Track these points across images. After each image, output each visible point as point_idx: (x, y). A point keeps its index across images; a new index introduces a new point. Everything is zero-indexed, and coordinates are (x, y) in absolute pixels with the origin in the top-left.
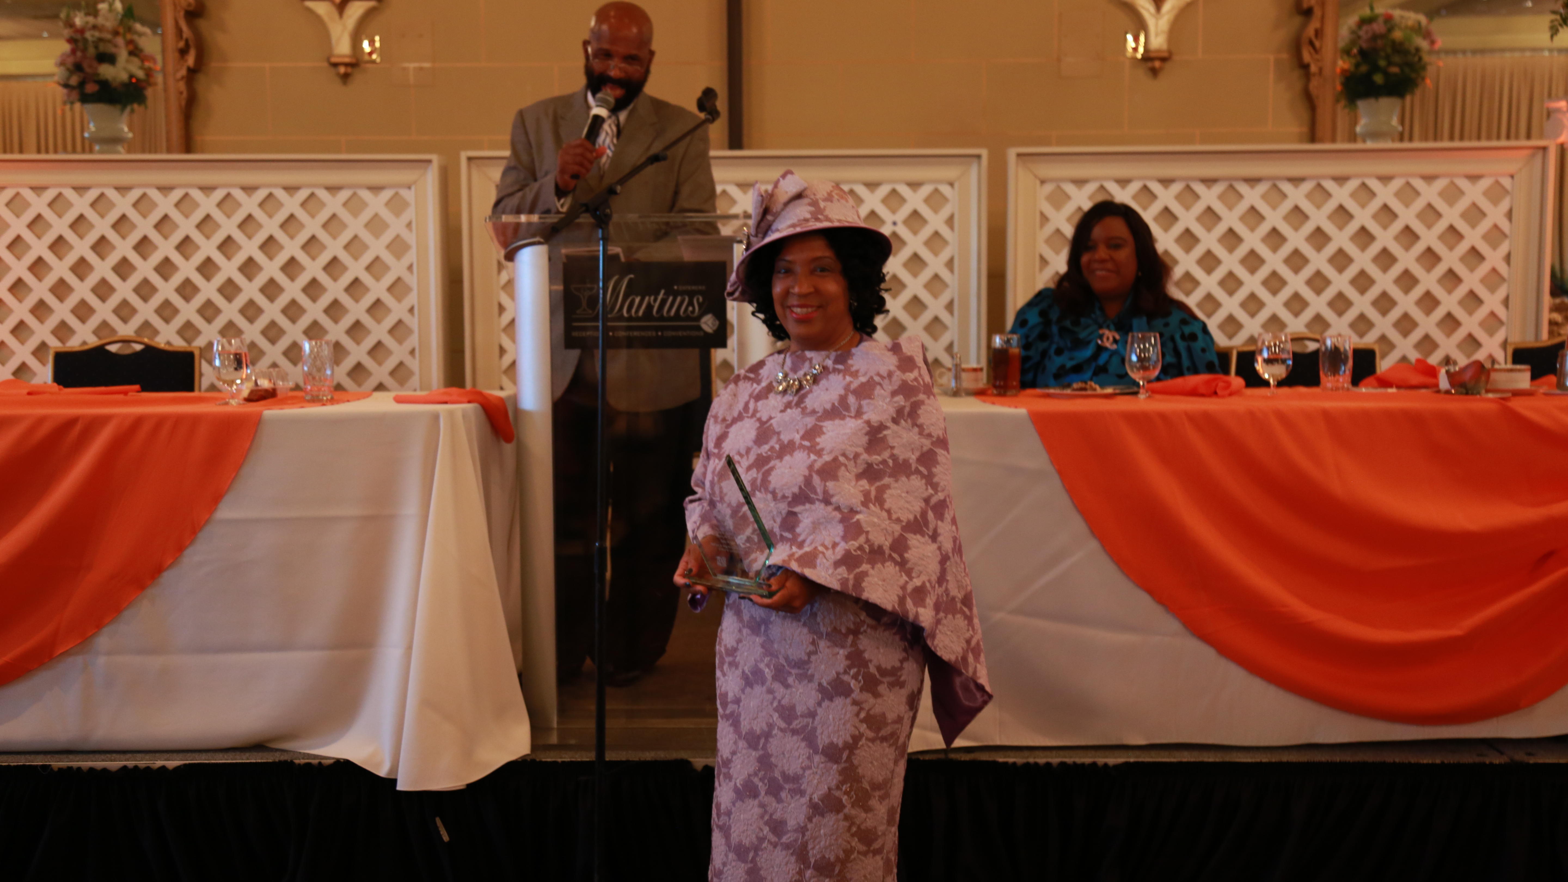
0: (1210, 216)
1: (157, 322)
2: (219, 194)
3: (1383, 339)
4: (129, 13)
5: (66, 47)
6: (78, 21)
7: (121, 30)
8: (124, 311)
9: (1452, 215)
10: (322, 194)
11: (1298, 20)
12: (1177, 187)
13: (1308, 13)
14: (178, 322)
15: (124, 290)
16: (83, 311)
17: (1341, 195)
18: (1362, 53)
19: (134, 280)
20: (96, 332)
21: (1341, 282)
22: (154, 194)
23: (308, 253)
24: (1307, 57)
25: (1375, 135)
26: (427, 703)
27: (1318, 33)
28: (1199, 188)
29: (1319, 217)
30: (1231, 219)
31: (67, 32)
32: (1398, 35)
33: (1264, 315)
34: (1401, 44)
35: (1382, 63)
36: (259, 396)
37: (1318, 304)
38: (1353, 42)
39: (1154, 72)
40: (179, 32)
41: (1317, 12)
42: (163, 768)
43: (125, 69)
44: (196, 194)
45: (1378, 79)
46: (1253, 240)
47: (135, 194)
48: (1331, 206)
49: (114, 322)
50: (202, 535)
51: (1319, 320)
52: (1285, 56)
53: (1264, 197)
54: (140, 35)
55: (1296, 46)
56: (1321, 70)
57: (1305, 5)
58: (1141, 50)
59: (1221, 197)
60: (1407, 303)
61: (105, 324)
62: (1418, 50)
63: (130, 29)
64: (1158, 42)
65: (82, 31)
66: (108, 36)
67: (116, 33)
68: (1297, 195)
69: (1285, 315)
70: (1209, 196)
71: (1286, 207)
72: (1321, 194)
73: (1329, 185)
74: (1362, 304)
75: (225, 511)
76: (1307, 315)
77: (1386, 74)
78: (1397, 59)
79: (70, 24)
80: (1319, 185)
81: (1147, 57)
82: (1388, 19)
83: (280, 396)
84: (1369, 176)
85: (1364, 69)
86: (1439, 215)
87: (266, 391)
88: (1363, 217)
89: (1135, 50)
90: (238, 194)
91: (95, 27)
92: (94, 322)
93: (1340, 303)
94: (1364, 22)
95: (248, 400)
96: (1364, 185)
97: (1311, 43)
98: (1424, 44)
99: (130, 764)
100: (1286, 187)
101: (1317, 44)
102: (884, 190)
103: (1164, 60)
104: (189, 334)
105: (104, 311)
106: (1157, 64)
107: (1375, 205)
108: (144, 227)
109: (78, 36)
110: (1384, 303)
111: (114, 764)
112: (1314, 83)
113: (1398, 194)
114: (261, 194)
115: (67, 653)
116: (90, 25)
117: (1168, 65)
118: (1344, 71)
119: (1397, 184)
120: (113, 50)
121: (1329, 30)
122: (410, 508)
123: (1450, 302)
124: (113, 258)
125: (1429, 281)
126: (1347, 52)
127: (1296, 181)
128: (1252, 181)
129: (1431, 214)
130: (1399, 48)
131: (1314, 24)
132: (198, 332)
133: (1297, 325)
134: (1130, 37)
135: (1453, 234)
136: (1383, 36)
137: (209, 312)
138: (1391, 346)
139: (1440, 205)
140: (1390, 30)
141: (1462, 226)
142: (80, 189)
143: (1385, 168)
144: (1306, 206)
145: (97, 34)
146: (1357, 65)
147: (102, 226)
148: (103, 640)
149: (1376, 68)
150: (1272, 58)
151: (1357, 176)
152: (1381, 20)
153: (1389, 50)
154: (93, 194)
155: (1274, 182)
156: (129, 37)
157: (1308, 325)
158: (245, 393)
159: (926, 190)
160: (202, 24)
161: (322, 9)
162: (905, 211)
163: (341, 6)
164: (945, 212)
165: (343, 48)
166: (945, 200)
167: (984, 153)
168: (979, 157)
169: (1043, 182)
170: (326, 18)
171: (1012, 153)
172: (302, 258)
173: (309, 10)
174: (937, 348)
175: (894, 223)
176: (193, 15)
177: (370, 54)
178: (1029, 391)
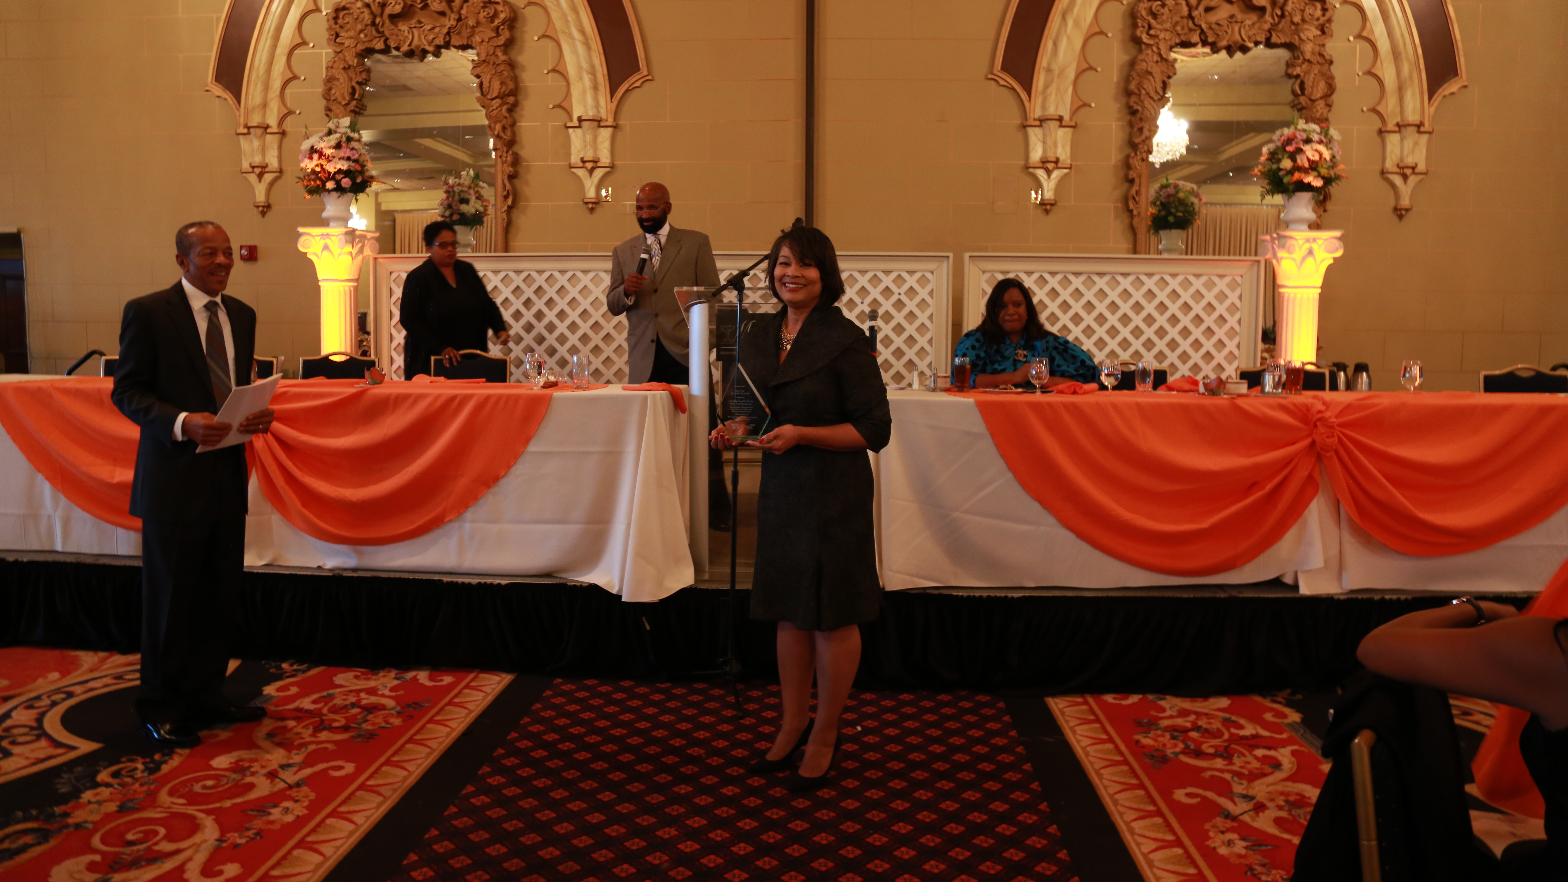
0: (1078, 294)
3: (1172, 365)
4: (477, 177)
5: (444, 196)
6: (451, 181)
7: (473, 186)
9: (1210, 297)
10: (579, 275)
11: (1126, 185)
12: (1059, 277)
13: (1131, 181)
17: (1150, 284)
18: (1162, 203)
21: (1149, 333)
23: (571, 307)
24: (1131, 206)
25: (1169, 251)
26: (639, 555)
27: (1137, 193)
28: (1071, 277)
29: (1138, 296)
30: (1089, 295)
31: (445, 188)
32: (1181, 195)
33: (1107, 350)
34: (1183, 200)
35: (1173, 210)
36: (549, 385)
37: (1137, 345)
38: (1157, 198)
39: (1047, 212)
40: (504, 186)
41: (1137, 181)
42: (499, 584)
43: (474, 207)
45: (1171, 219)
46: (1101, 307)
48: (1144, 289)
50: (520, 460)
51: (1137, 354)
52: (1119, 205)
53: (1107, 283)
54: (482, 188)
55: (1125, 200)
56: (1139, 213)
57: (1130, 177)
58: (1039, 199)
59: (1083, 283)
60: (1185, 345)
62: (1192, 204)
63: (477, 185)
64: (1049, 195)
65: (453, 187)
66: (466, 189)
67: (470, 188)
68: (1126, 283)
69: (1119, 350)
70: (1077, 282)
71: (1120, 289)
72: (1138, 282)
73: (1143, 278)
74: (1161, 345)
75: (532, 447)
76: (1131, 350)
77: (1175, 216)
78: (1181, 208)
79: (446, 183)
80: (1138, 278)
81: (1043, 204)
82: (1176, 186)
83: (560, 385)
84: (1165, 273)
85: (1163, 213)
86: (1203, 296)
87: (553, 382)
88: (1162, 296)
89: (1036, 199)
90: (534, 274)
91: (459, 184)
93: (1149, 344)
94: (1163, 187)
95: (544, 387)
96: (1162, 278)
97: (1134, 198)
98: (1196, 201)
99: (483, 581)
100: (1120, 278)
101: (1137, 199)
102: (894, 275)
103: (1052, 205)
106: (1048, 207)
107: (1168, 290)
109: (451, 190)
110: (1173, 345)
111: (474, 581)
112: (1136, 221)
113: (1180, 284)
114: (547, 275)
115: (450, 521)
116: (457, 183)
117: (1054, 208)
118: (1152, 214)
119: (1180, 278)
120: (468, 197)
121: (1143, 191)
122: (630, 448)
123: (1208, 345)
125: (1197, 333)
126: (1154, 203)
127: (1125, 275)
128: (1101, 274)
129: (1198, 295)
130: (1182, 203)
131: (1135, 188)
133: (1125, 356)
134: (1033, 192)
135: (1210, 307)
136: (1173, 195)
138: (1177, 369)
139: (1203, 291)
140: (1177, 192)
141: (1215, 303)
143: (1174, 269)
144: (1131, 289)
145: (460, 188)
146: (1160, 211)
148: (469, 515)
149: (1169, 213)
150: (1112, 205)
151: (1158, 273)
152: (1172, 186)
153: (1177, 203)
155: (1113, 274)
156: (476, 189)
157: (1131, 357)
158: (542, 384)
159: (918, 275)
160: (516, 182)
161: (581, 173)
162: (905, 287)
163: (591, 171)
164: (929, 288)
165: (591, 194)
166: (929, 281)
167: (951, 255)
168: (948, 257)
169: (984, 272)
170: (582, 178)
171: (967, 255)
172: (568, 310)
173: (574, 173)
174: (922, 365)
175: (899, 294)
176: (512, 177)
177: (606, 197)
178: (976, 390)
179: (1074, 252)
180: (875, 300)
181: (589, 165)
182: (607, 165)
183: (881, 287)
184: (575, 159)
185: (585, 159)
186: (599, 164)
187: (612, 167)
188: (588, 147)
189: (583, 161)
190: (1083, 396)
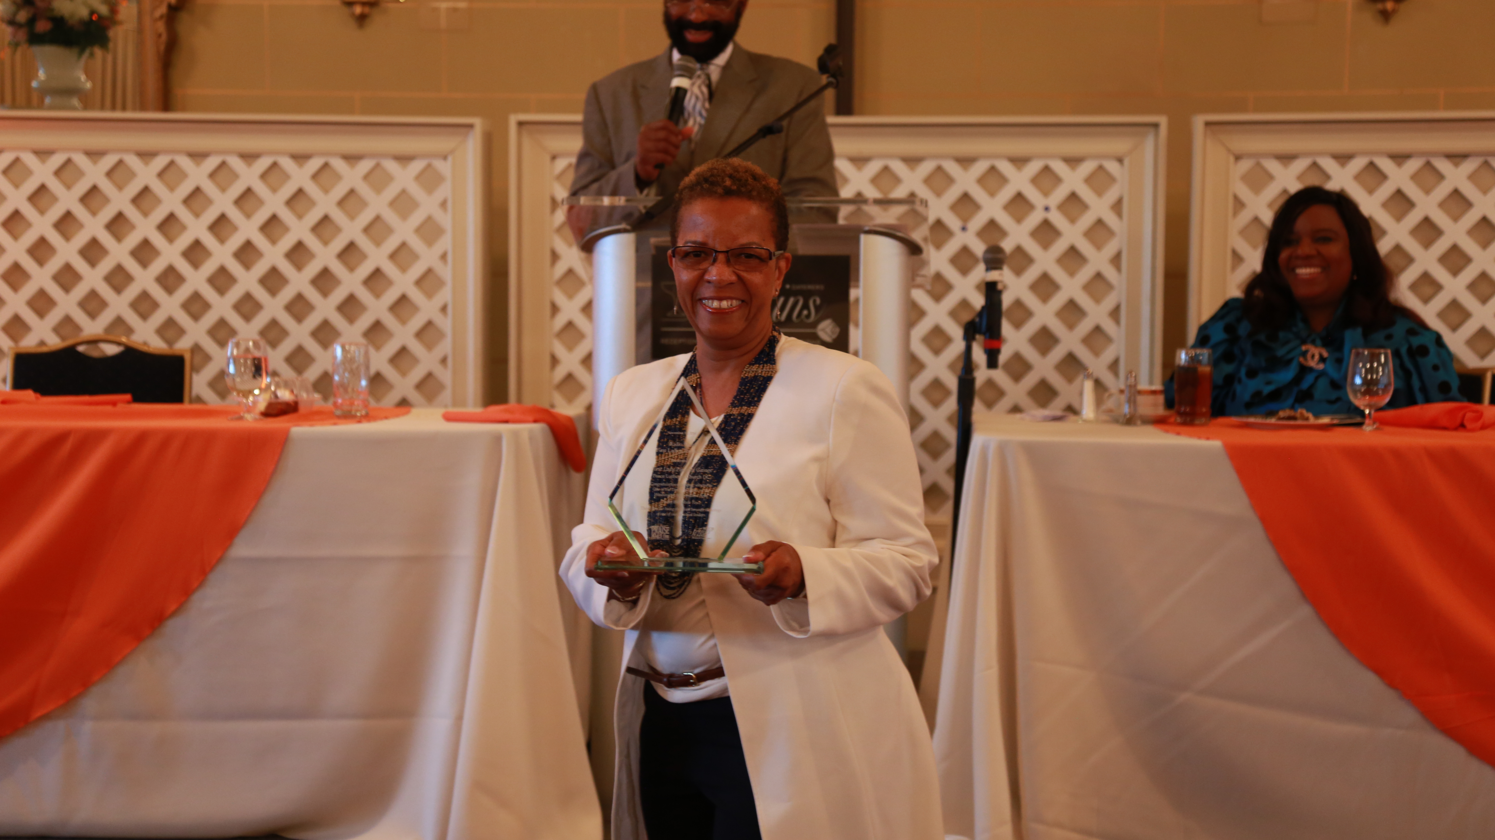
1: (132, 318)
2: (212, 163)
8: (93, 304)
10: (338, 164)
12: (1413, 165)
14: (158, 318)
15: (93, 278)
16: (41, 303)
19: (106, 266)
20: (57, 330)
22: (132, 161)
28: (1443, 165)
36: (280, 410)
44: (184, 162)
47: (109, 161)
49: (80, 317)
50: (214, 576)
59: (1472, 177)
61: (68, 320)
75: (241, 549)
87: (286, 404)
90: (235, 163)
92: (54, 317)
95: (267, 415)
102: (1034, 167)
104: (171, 333)
105: (67, 304)
108: (120, 201)
114: (264, 163)
122: (465, 548)
124: (81, 239)
132: (181, 332)
137: (196, 307)
142: (42, 154)
147: (68, 200)
154: (57, 160)
158: (263, 406)
159: (1087, 167)
162: (1060, 194)
164: (1112, 195)
166: (1112, 179)
167: (1163, 120)
168: (1156, 126)
169: (1238, 158)
171: (1199, 122)
172: (312, 242)
174: (1098, 365)
175: (1047, 209)
178: (1222, 420)
179: (1448, 107)
180: (992, 225)
183: (1006, 194)
190: (1479, 434)
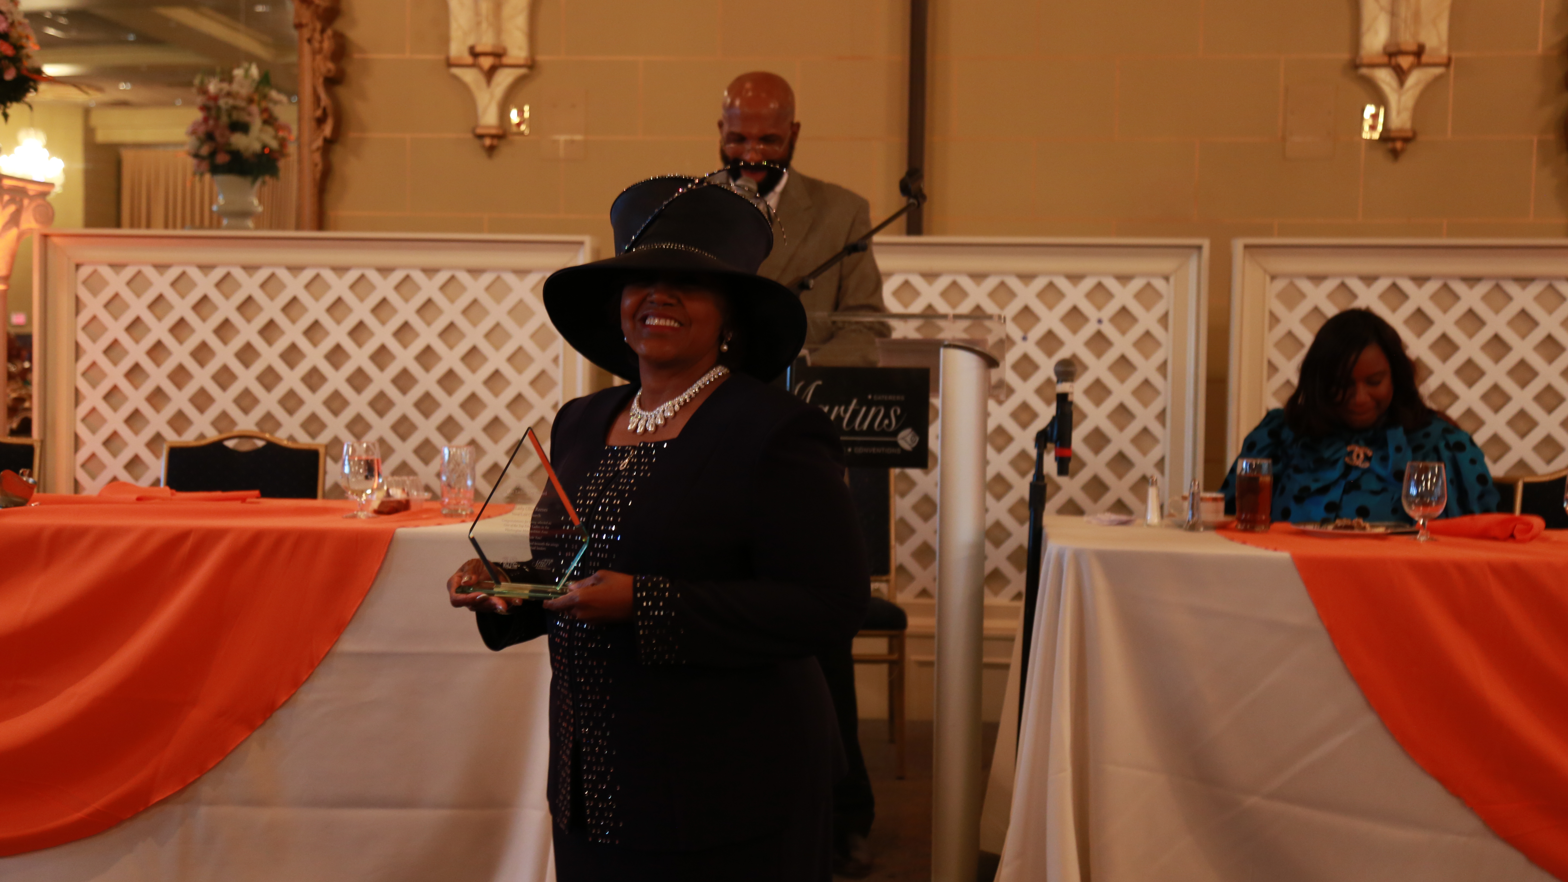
0: (1472, 321)
1: (280, 414)
2: (353, 275)
4: (265, 80)
5: (200, 117)
6: (213, 87)
7: (256, 97)
8: (246, 401)
10: (463, 277)
12: (1432, 286)
14: (302, 414)
15: (247, 378)
16: (202, 400)
19: (258, 367)
20: (214, 425)
22: (283, 274)
23: (446, 342)
30: (1497, 324)
31: (200, 100)
39: (1393, 154)
40: (317, 99)
43: (258, 139)
44: (328, 275)
46: (1523, 348)
47: (263, 274)
49: (235, 412)
50: (321, 671)
52: (1547, 137)
53: (1537, 299)
54: (276, 102)
58: (1379, 130)
59: (1485, 298)
61: (224, 415)
63: (265, 97)
64: (1401, 119)
65: (215, 98)
66: (242, 104)
67: (251, 101)
70: (1472, 297)
75: (349, 643)
79: (203, 91)
81: (1386, 138)
89: (1373, 128)
90: (372, 275)
91: (229, 94)
92: (213, 412)
100: (1564, 288)
102: (1088, 284)
103: (1407, 140)
104: (313, 427)
105: (224, 401)
106: (1397, 145)
108: (271, 309)
109: (211, 103)
114: (398, 276)
115: (163, 804)
116: (225, 91)
120: (246, 118)
124: (237, 343)
128: (1524, 281)
132: (323, 426)
134: (1367, 115)
137: (336, 404)
142: (205, 268)
145: (231, 102)
147: (226, 308)
148: (206, 788)
150: (1533, 139)
154: (218, 274)
156: (264, 104)
159: (1137, 284)
160: (342, 91)
161: (469, 76)
162: (1112, 308)
163: (490, 74)
164: (1159, 309)
165: (489, 118)
166: (1159, 295)
167: (1205, 243)
168: (1199, 248)
169: (1273, 277)
170: (473, 86)
171: (1238, 244)
172: (439, 346)
173: (455, 78)
174: (1145, 463)
175: (1100, 321)
176: (332, 82)
177: (519, 125)
180: (1050, 335)
181: (486, 62)
182: (522, 62)
183: (1063, 307)
184: (457, 49)
185: (479, 49)
186: (506, 60)
187: (531, 65)
188: (484, 25)
189: (474, 53)
